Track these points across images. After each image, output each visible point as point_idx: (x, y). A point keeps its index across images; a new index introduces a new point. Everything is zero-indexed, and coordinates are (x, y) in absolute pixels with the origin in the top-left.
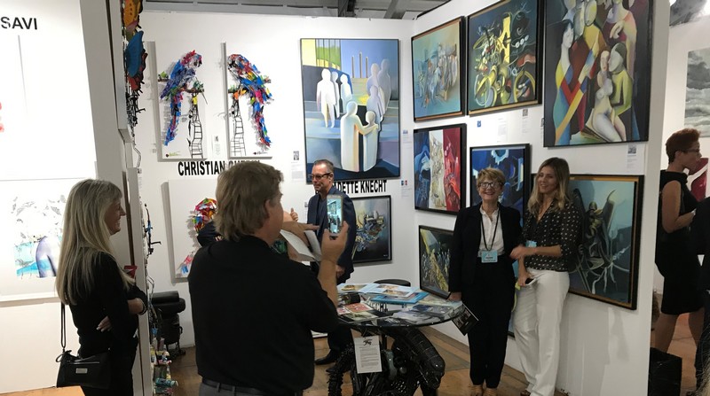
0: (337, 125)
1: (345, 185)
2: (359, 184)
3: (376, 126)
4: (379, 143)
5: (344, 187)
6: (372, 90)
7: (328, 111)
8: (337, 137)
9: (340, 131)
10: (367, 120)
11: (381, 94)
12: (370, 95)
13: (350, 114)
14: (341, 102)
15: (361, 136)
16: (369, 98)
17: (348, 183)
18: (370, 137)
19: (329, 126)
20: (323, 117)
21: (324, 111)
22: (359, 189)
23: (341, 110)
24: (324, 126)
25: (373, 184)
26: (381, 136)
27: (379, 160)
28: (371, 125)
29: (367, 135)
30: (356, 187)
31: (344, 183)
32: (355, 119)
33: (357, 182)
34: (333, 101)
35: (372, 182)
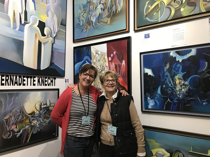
0: (22, 30)
1: (25, 79)
2: (36, 79)
3: (51, 39)
4: (52, 52)
5: (24, 80)
6: (50, 13)
7: (14, 15)
8: (21, 39)
9: (23, 34)
10: (45, 33)
11: (55, 18)
12: (48, 16)
13: (32, 24)
14: (26, 13)
15: (40, 44)
16: (47, 18)
17: (28, 77)
18: (46, 45)
19: (15, 28)
20: (8, 19)
21: (11, 15)
22: (36, 83)
23: (26, 19)
24: (10, 26)
25: (47, 79)
26: (54, 46)
27: (52, 63)
28: (48, 37)
29: (44, 43)
30: (34, 81)
31: (24, 77)
32: (36, 29)
33: (35, 77)
34: (19, 10)
35: (46, 78)
